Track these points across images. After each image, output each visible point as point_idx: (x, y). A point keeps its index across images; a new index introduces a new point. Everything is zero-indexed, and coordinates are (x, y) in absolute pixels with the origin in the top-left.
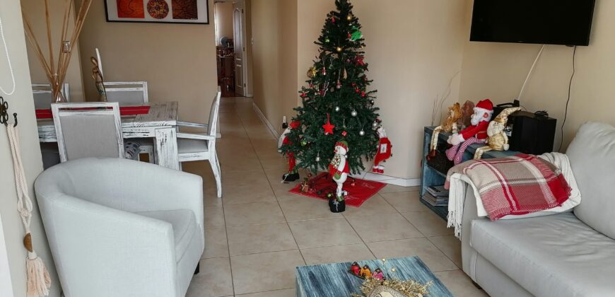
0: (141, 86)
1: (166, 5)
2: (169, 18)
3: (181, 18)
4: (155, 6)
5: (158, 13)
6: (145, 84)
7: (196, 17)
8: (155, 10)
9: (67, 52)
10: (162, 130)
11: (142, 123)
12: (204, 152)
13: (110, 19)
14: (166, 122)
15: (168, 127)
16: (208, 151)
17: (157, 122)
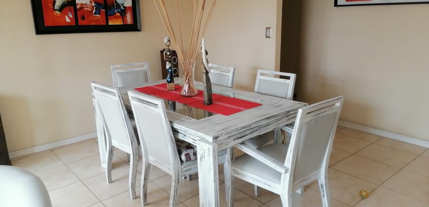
9: (269, 37)
10: (202, 143)
11: (187, 129)
12: (276, 183)
13: (338, 4)
14: (204, 136)
15: (207, 142)
16: (280, 184)
17: (197, 132)
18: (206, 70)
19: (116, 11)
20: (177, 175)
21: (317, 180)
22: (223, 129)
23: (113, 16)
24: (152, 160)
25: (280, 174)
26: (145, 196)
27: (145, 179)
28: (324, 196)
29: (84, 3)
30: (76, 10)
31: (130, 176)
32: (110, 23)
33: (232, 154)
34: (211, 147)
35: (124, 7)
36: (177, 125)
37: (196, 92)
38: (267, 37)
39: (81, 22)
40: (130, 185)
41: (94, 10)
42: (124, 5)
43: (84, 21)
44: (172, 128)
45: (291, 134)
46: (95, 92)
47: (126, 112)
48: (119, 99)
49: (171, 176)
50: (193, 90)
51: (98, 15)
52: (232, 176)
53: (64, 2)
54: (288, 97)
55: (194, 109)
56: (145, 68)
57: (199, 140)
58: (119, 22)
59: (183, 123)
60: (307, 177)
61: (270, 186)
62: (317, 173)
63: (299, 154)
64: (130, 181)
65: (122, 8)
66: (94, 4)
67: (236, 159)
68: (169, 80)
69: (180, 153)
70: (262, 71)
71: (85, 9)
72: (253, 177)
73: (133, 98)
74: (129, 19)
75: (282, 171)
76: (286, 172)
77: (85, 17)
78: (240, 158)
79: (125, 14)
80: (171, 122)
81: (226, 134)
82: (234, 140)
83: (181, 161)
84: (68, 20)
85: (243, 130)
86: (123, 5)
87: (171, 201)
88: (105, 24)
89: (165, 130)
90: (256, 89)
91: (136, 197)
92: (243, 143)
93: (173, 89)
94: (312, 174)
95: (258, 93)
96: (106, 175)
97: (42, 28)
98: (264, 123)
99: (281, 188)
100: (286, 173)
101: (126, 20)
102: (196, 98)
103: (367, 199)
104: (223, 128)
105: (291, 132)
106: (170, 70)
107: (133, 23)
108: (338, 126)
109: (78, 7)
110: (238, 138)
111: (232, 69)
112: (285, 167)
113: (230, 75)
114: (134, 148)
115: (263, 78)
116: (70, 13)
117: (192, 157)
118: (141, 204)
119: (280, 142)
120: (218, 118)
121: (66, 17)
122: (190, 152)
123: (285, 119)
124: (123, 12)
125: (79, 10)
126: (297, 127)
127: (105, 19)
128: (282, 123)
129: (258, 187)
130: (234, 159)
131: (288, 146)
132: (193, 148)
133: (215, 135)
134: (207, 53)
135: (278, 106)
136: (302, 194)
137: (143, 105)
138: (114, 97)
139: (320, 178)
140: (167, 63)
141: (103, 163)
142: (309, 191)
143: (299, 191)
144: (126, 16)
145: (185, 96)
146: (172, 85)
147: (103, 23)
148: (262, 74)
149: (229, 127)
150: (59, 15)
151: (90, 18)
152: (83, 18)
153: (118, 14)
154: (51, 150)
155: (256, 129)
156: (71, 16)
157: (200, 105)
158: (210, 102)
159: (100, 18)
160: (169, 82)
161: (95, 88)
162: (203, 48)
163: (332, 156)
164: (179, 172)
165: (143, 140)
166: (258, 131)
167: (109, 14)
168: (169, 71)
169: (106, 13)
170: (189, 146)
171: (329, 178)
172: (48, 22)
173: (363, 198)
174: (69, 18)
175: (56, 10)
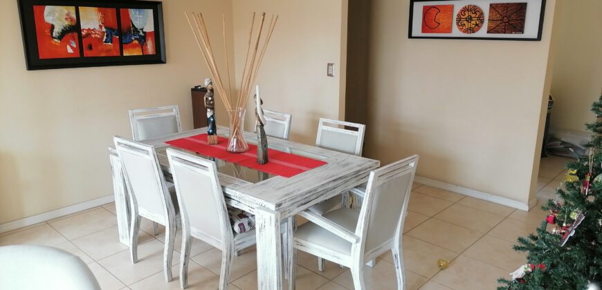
0: (356, 129)
1: (482, 14)
2: (483, 32)
3: (499, 32)
4: (466, 16)
5: (467, 25)
6: (361, 127)
7: (521, 31)
8: (465, 22)
9: (331, 75)
10: (262, 212)
11: (243, 195)
12: (345, 254)
13: (413, 35)
14: (265, 203)
15: (268, 210)
16: (350, 255)
17: (257, 199)
18: (261, 123)
19: (133, 38)
20: (229, 249)
21: (391, 250)
22: (286, 195)
23: (130, 45)
24: (195, 232)
25: (350, 244)
26: (186, 277)
27: (186, 256)
28: (398, 268)
29: (92, 28)
30: (80, 38)
31: (166, 253)
32: (126, 54)
33: (294, 224)
34: (273, 216)
35: (143, 32)
36: (230, 190)
37: (246, 147)
38: (328, 75)
39: (88, 53)
40: (165, 264)
41: (105, 37)
42: (144, 30)
43: (91, 51)
44: (224, 193)
45: (363, 198)
46: (119, 149)
47: (162, 175)
48: (153, 159)
49: (221, 251)
50: (241, 143)
51: (110, 44)
52: (294, 248)
53: (65, 28)
54: (356, 152)
55: (244, 169)
56: (174, 113)
57: (257, 208)
58: (137, 52)
59: (238, 187)
60: (379, 247)
61: (338, 258)
62: (390, 242)
63: (371, 222)
64: (165, 259)
65: (141, 33)
66: (104, 30)
67: (298, 228)
68: (211, 131)
69: (232, 223)
70: (325, 120)
71: (93, 36)
72: (318, 248)
73: (173, 158)
74: (150, 48)
75: (352, 240)
76: (357, 241)
77: (93, 47)
78: (303, 227)
79: (145, 41)
80: (223, 187)
81: (289, 201)
82: (298, 206)
83: (234, 232)
84: (70, 50)
85: (308, 195)
86: (142, 29)
87: (222, 281)
88: (119, 55)
89: (216, 196)
90: (318, 142)
91: (172, 279)
92: (307, 210)
93: (216, 143)
94: (384, 243)
95: (320, 147)
96: (130, 253)
97: (35, 61)
98: (331, 185)
99: (351, 259)
100: (357, 243)
101: (146, 49)
102: (247, 154)
103: (446, 270)
104: (286, 193)
105: (361, 195)
106: (212, 119)
107: (155, 53)
108: (414, 183)
109: (83, 33)
110: (302, 204)
111: (288, 117)
112: (356, 236)
113: (286, 123)
114: (171, 219)
115: (325, 128)
116: (73, 42)
117: (247, 228)
118: (180, 286)
119: (348, 207)
120: (277, 180)
121: (68, 46)
122: (245, 221)
123: (354, 180)
124: (143, 39)
125: (84, 37)
126: (369, 191)
127: (118, 47)
128: (351, 185)
129: (323, 259)
130: (296, 229)
131: (359, 213)
132: (248, 217)
133: (277, 202)
134: (262, 102)
135: (347, 165)
136: (374, 266)
137: (188, 166)
138: (146, 156)
139: (393, 247)
140: (209, 110)
141: (123, 238)
142: (381, 262)
143: (370, 264)
144: (146, 45)
145: (233, 152)
146: (214, 137)
147: (116, 53)
148: (325, 124)
149: (292, 193)
150: (57, 44)
151: (100, 48)
152: (90, 48)
153: (136, 42)
154: (46, 222)
155: (322, 193)
156: (74, 46)
157: (253, 163)
158: (266, 160)
159: (112, 47)
160: (209, 134)
161: (119, 143)
162: (257, 96)
163: (407, 221)
164: (231, 245)
165: (184, 208)
166: (325, 195)
167: (124, 42)
168: (210, 121)
169: (121, 39)
170: (243, 215)
171: (403, 246)
172: (44, 54)
173: (442, 269)
174: (72, 47)
175: (55, 38)
